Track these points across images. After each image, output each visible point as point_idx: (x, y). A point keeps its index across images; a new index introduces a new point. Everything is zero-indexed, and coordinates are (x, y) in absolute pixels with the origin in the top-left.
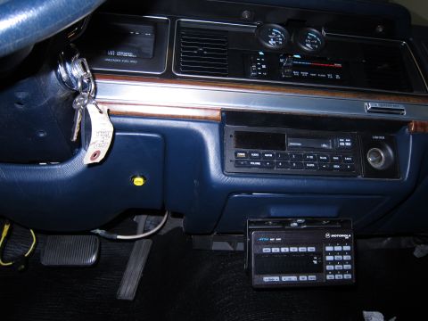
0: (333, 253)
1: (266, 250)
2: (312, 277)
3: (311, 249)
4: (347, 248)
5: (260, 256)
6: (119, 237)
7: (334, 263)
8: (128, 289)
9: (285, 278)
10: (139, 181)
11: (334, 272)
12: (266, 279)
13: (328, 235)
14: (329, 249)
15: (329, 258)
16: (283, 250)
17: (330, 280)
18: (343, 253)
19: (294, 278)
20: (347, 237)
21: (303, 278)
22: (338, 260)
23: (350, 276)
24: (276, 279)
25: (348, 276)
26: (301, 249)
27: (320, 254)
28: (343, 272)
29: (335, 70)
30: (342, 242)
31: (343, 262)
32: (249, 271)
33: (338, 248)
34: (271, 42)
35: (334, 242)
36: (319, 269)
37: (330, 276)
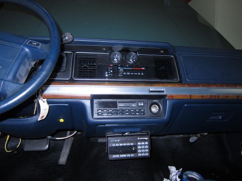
0: (141, 145)
1: (114, 145)
2: (132, 155)
3: (132, 144)
4: (147, 143)
5: (111, 147)
6: (57, 139)
7: (141, 149)
8: (63, 160)
9: (122, 156)
10: (62, 120)
11: (141, 153)
12: (114, 156)
13: (138, 138)
14: (139, 144)
15: (139, 147)
16: (121, 145)
17: (140, 157)
18: (145, 145)
19: (125, 156)
20: (146, 139)
21: (129, 155)
22: (143, 148)
23: (148, 154)
24: (118, 156)
26: (128, 144)
27: (136, 146)
28: (145, 152)
29: (141, 71)
30: (145, 141)
31: (145, 149)
32: (107, 154)
33: (143, 143)
34: (115, 60)
35: (141, 141)
36: (136, 152)
37: (140, 155)
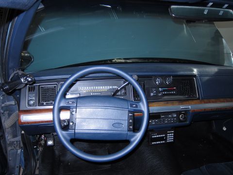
1: (153, 137)
2: (164, 142)
3: (164, 135)
9: (157, 143)
12: (153, 143)
14: (168, 135)
15: (168, 137)
16: (158, 136)
19: (159, 142)
21: (161, 142)
22: (170, 137)
24: (155, 143)
25: (172, 141)
27: (166, 136)
28: (171, 140)
29: (174, 90)
30: (172, 133)
33: (170, 135)
34: (157, 82)
35: (169, 133)
36: (166, 140)
37: (168, 141)
